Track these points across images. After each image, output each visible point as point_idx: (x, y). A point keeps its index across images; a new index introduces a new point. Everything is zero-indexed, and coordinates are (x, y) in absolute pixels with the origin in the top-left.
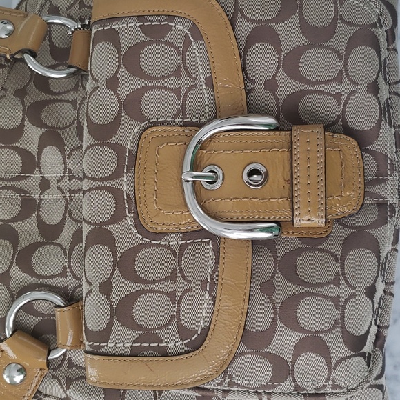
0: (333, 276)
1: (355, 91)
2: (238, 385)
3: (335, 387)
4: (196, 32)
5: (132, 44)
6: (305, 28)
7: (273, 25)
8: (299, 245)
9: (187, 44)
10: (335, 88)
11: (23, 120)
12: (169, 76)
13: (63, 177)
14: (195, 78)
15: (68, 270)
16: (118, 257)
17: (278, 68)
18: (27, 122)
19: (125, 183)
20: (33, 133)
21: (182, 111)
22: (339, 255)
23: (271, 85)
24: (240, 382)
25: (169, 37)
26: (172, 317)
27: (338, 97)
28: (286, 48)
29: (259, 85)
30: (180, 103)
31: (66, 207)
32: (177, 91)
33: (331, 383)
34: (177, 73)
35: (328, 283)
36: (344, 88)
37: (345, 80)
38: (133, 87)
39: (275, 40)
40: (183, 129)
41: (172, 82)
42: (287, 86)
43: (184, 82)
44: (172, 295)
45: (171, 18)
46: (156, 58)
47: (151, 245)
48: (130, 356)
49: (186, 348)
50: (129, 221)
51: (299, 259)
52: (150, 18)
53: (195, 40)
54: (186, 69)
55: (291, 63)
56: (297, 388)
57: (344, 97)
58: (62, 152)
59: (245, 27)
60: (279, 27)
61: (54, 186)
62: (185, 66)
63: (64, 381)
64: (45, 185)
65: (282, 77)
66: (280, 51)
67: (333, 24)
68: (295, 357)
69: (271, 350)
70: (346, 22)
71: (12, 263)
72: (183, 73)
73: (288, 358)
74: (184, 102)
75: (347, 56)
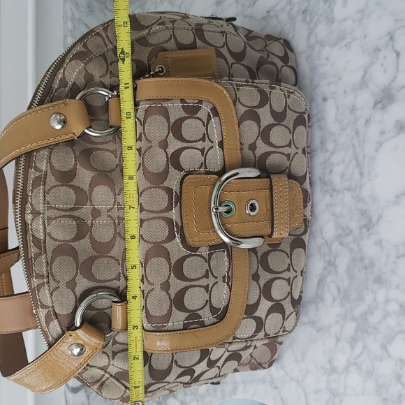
0: (287, 266)
1: (297, 153)
2: (238, 338)
3: (284, 331)
4: (215, 112)
5: (176, 118)
6: (273, 113)
7: (256, 110)
8: (268, 248)
9: (209, 119)
10: (287, 150)
11: (76, 164)
12: (199, 140)
13: (112, 208)
14: (212, 142)
15: (121, 275)
16: (172, 265)
17: (258, 137)
18: (78, 167)
19: (174, 214)
20: (85, 177)
21: (204, 164)
22: (289, 253)
23: (253, 147)
24: (238, 336)
25: (199, 115)
26: (207, 301)
27: (288, 155)
28: (264, 124)
29: (246, 147)
30: (203, 158)
31: (115, 231)
32: (202, 151)
33: (282, 329)
34: (203, 139)
35: (284, 271)
36: (292, 151)
37: (293, 146)
38: (177, 148)
39: (257, 119)
40: (205, 176)
41: (199, 145)
42: (262, 148)
43: (207, 144)
44: (206, 288)
45: (201, 102)
46: (192, 128)
47: (191, 255)
48: (183, 330)
49: (215, 320)
50: (178, 240)
51: (269, 257)
52: (188, 101)
53: (214, 116)
54: (208, 136)
55: (265, 134)
56: (266, 335)
57: (291, 156)
58: (113, 190)
59: (242, 110)
60: (259, 111)
61: (104, 214)
62: (207, 134)
63: (110, 354)
64: (96, 213)
65: (260, 143)
66: (260, 127)
67: (285, 110)
68: (267, 316)
69: (257, 314)
70: (291, 110)
71: (77, 273)
72: (207, 139)
73: (263, 318)
74: (205, 157)
75: (294, 131)
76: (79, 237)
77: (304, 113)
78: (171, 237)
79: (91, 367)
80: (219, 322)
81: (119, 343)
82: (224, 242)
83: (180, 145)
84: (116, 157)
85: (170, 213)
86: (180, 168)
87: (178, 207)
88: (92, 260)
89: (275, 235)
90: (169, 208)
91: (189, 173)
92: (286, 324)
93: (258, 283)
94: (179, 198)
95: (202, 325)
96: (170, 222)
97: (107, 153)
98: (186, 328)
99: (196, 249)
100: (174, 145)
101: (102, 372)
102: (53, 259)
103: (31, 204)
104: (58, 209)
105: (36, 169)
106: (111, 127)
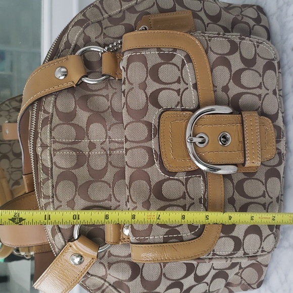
0: (262, 192)
1: (268, 94)
2: (217, 255)
3: (263, 251)
4: (188, 58)
5: (153, 64)
6: (243, 59)
7: (227, 57)
8: (244, 177)
9: (183, 65)
11: (75, 107)
12: (174, 83)
13: (104, 141)
14: (187, 84)
15: (112, 196)
16: (152, 186)
17: (230, 80)
18: (78, 108)
19: (153, 144)
20: (83, 116)
21: (180, 103)
22: (264, 181)
23: (226, 89)
24: (218, 253)
25: (174, 61)
27: (259, 96)
28: (235, 69)
29: (219, 89)
30: (179, 98)
31: (107, 159)
32: (178, 91)
33: (261, 249)
34: (178, 81)
35: (260, 197)
36: (263, 91)
37: (263, 88)
38: (154, 89)
39: (228, 64)
40: (181, 113)
41: (176, 86)
42: (234, 90)
43: (182, 86)
44: (184, 207)
45: (175, 50)
46: (168, 72)
47: (169, 179)
48: (163, 243)
49: (193, 237)
50: (157, 165)
51: (245, 184)
52: (163, 50)
53: (188, 63)
54: (183, 79)
55: (236, 77)
56: (245, 254)
57: (263, 96)
58: (105, 126)
59: (214, 57)
60: (230, 58)
61: (98, 146)
62: (182, 77)
63: (106, 265)
64: (92, 146)
65: (232, 85)
66: (231, 71)
67: (255, 58)
68: (245, 237)
69: (234, 234)
70: (261, 57)
71: (76, 194)
72: (182, 81)
73: (241, 238)
74: (181, 97)
75: (263, 75)
76: (78, 165)
77: (273, 60)
78: (151, 163)
79: (92, 275)
80: (197, 238)
81: (113, 255)
82: (200, 169)
83: (157, 86)
84: (108, 101)
85: (149, 142)
86: (158, 105)
87: (156, 138)
88: (88, 184)
89: (248, 164)
90: (149, 138)
91: (167, 110)
92: (264, 244)
93: (234, 207)
94: (157, 130)
95: (181, 240)
96: (149, 150)
97: (101, 97)
98: (165, 241)
99: (175, 174)
100: (153, 86)
101: (103, 282)
102: (57, 183)
103: (41, 139)
104: (61, 143)
105: (45, 111)
106: (103, 76)
